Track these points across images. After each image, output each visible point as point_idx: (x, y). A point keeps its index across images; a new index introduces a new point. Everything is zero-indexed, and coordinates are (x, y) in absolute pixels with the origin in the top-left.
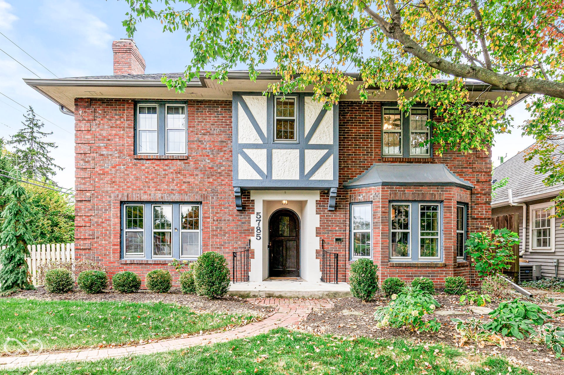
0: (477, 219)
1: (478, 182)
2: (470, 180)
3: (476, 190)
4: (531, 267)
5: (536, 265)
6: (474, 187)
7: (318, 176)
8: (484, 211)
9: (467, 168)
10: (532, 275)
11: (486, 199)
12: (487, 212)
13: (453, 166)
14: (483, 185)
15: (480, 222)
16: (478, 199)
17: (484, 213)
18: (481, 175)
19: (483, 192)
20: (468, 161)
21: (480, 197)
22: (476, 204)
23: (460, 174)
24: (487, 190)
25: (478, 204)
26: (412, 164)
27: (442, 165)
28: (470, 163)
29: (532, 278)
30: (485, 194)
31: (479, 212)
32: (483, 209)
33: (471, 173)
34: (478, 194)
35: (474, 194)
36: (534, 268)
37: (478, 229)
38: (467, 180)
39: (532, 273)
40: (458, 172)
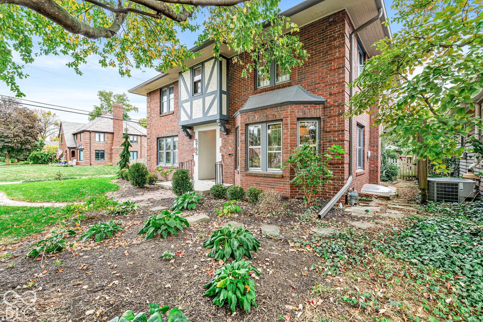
0: (329, 132)
1: (331, 94)
2: (323, 94)
3: (329, 103)
4: (457, 185)
5: (464, 183)
6: (326, 101)
7: (211, 113)
8: (337, 123)
9: (320, 83)
10: (457, 195)
11: (339, 111)
12: (340, 124)
13: (307, 84)
14: (336, 97)
15: (332, 134)
16: (331, 112)
17: (337, 125)
18: (334, 88)
19: (336, 104)
20: (320, 76)
21: (333, 110)
22: (329, 118)
23: (313, 91)
24: (340, 101)
25: (331, 117)
26: (274, 91)
27: (297, 86)
28: (322, 78)
29: (457, 199)
30: (338, 106)
31: (332, 124)
32: (336, 122)
33: (323, 87)
34: (331, 107)
35: (327, 107)
36: (461, 186)
37: (331, 142)
38: (320, 95)
39: (457, 192)
40: (311, 90)
